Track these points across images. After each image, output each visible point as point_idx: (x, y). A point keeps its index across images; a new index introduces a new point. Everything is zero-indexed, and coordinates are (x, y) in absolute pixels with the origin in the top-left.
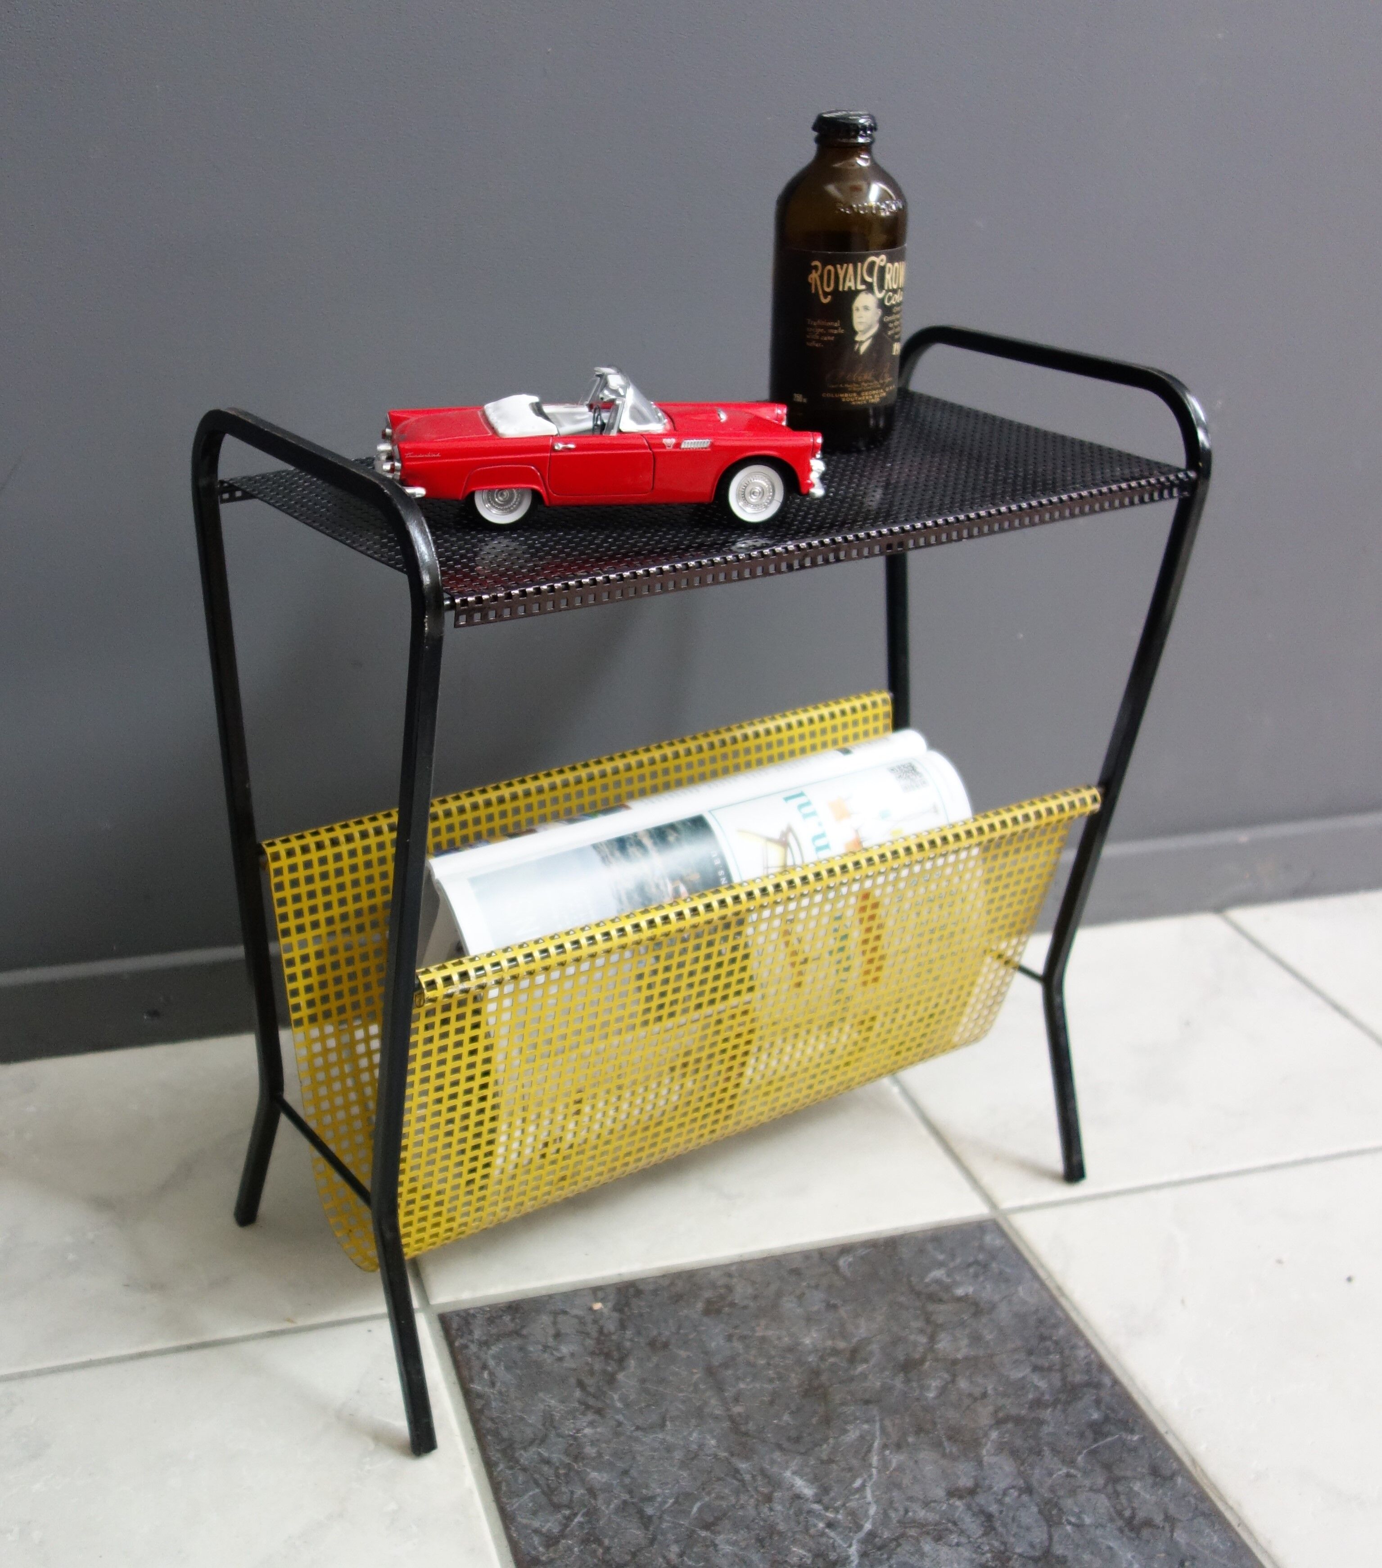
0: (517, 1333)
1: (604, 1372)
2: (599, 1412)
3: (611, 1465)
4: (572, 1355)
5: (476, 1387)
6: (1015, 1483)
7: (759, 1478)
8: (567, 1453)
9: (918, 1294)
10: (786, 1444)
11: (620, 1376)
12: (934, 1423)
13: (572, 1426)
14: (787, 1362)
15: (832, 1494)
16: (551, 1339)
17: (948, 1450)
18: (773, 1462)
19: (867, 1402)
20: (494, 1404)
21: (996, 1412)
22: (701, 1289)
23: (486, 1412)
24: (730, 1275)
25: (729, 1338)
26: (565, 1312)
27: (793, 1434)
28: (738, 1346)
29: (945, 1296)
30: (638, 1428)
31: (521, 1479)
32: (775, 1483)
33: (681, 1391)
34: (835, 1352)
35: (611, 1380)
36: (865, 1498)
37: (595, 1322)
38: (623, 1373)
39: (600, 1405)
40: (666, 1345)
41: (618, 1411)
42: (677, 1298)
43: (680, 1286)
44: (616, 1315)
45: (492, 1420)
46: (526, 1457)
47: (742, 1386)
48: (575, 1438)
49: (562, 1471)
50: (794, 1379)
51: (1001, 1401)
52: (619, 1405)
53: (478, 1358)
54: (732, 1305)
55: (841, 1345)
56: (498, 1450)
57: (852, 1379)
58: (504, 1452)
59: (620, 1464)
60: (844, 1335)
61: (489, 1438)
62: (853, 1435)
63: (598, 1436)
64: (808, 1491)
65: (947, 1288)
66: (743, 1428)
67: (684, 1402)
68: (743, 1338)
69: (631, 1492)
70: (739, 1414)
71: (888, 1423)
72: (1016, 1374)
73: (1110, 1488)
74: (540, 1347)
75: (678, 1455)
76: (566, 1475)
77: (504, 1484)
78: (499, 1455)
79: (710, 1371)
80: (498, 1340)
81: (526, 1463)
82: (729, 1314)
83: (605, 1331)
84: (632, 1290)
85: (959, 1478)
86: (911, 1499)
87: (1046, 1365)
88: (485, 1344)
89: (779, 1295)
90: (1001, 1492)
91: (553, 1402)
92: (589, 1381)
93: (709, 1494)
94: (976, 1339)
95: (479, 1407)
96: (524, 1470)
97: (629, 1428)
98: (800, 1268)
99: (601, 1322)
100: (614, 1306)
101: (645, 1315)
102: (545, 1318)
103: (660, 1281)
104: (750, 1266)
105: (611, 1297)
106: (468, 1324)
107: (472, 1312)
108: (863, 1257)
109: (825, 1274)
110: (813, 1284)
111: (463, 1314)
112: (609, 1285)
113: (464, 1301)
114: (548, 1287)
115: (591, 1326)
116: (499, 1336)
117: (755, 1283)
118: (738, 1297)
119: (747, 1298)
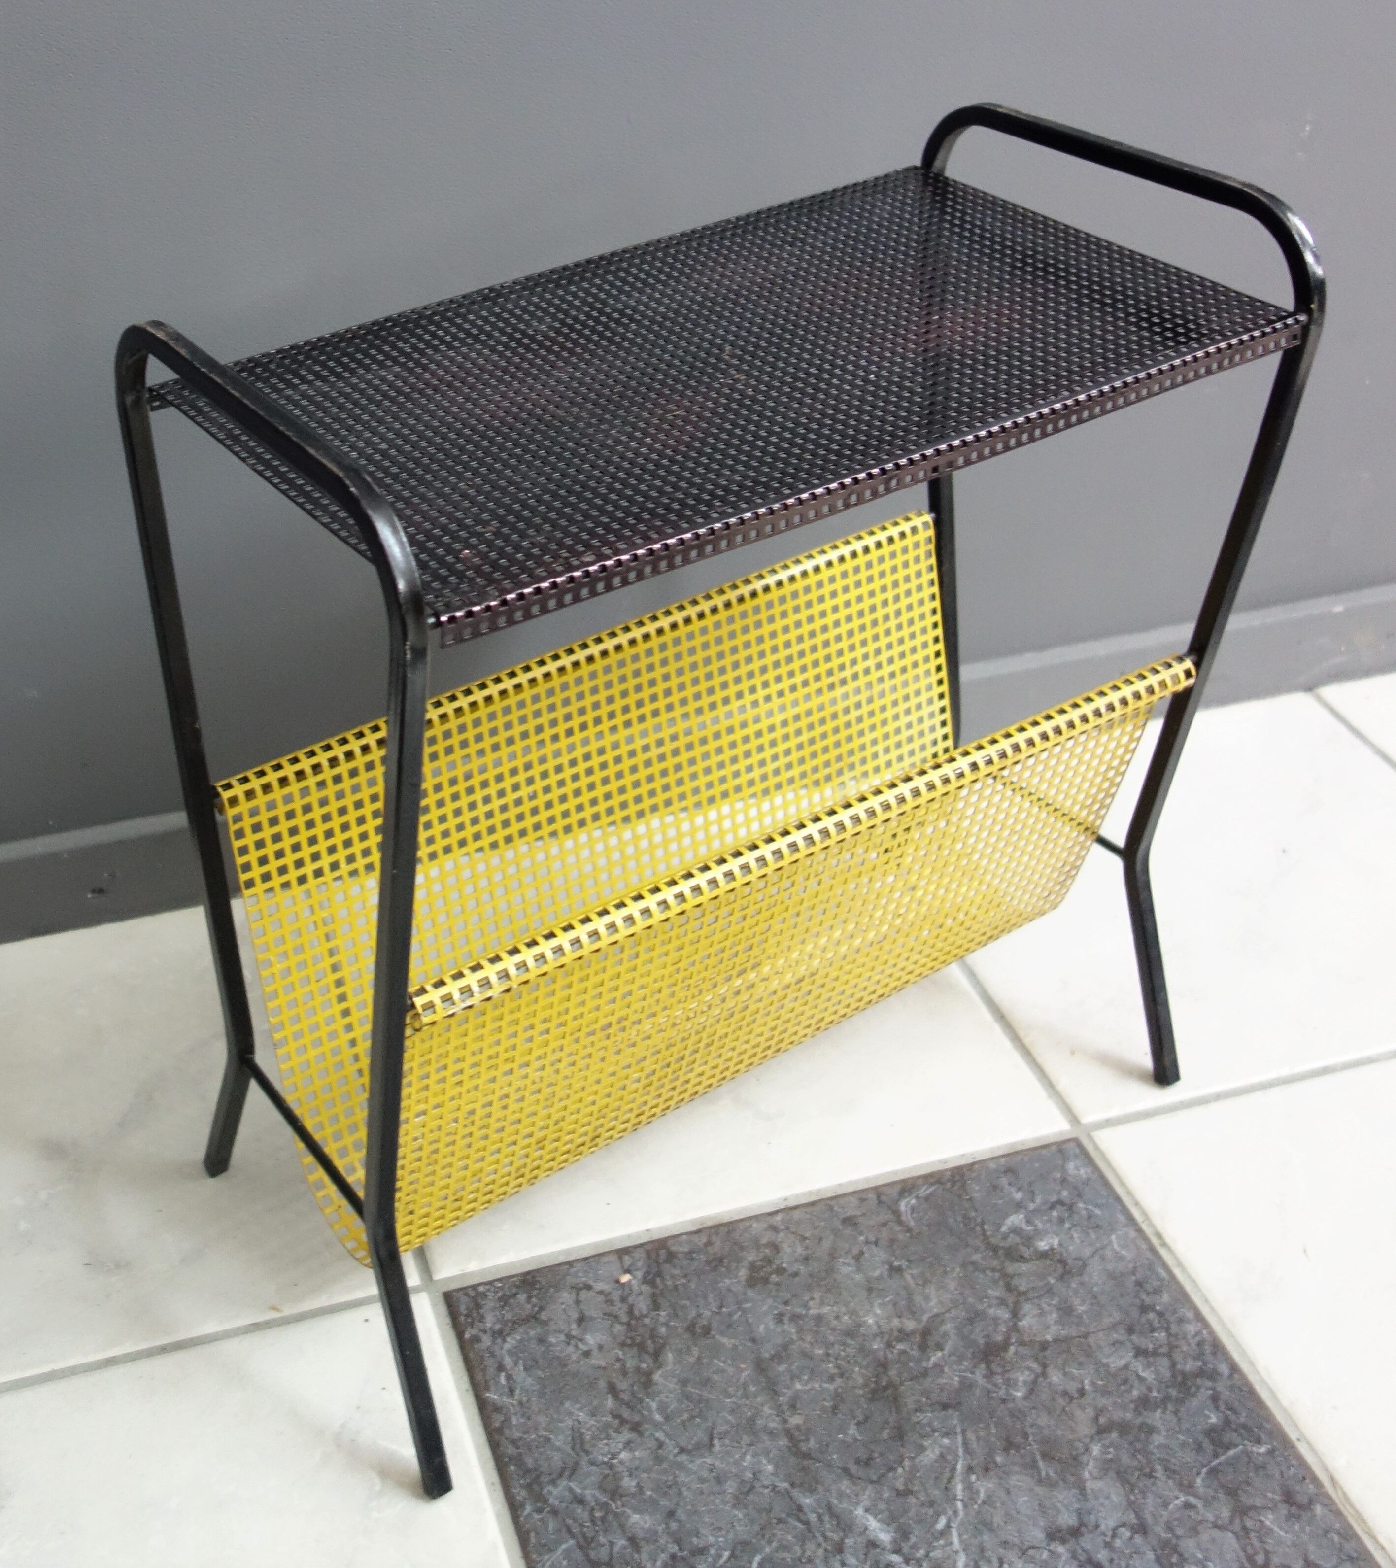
0: (535, 1318)
1: (638, 1370)
2: (636, 1428)
3: (654, 1502)
4: (600, 1347)
5: (492, 1396)
6: (1125, 1519)
7: (826, 1518)
8: (602, 1488)
9: (995, 1249)
10: (853, 1468)
11: (657, 1377)
12: (1026, 1436)
13: (606, 1449)
14: (848, 1350)
15: (913, 1539)
16: (574, 1326)
17: (1043, 1473)
18: (841, 1495)
19: (945, 1407)
20: (514, 1421)
21: (1096, 1418)
22: (742, 1248)
23: (507, 1432)
24: (774, 1229)
25: (779, 1318)
26: (589, 1287)
27: (862, 1454)
28: (791, 1329)
29: (1026, 1253)
30: (682, 1450)
31: (551, 1526)
32: (845, 1525)
33: (730, 1396)
34: (903, 1335)
35: (646, 1380)
36: (951, 1544)
37: (623, 1299)
38: (660, 1372)
39: (637, 1418)
40: (707, 1331)
41: (657, 1426)
42: (716, 1263)
43: (718, 1246)
44: (646, 1288)
45: (514, 1442)
46: (556, 1493)
47: (798, 1386)
48: (611, 1467)
49: (598, 1514)
50: (859, 1375)
51: (1103, 1401)
52: (658, 1417)
53: (492, 1355)
54: (780, 1271)
55: (910, 1325)
56: (522, 1486)
57: (925, 1374)
58: (529, 1487)
59: (664, 1502)
60: (912, 1311)
61: (512, 1468)
62: (930, 1455)
63: (637, 1462)
64: (885, 1537)
65: (1028, 1240)
66: (804, 1447)
67: (732, 1412)
68: (795, 1318)
69: (678, 1542)
70: (798, 1427)
71: (971, 1436)
72: (1116, 1362)
73: (1237, 1526)
74: (562, 1337)
75: (731, 1487)
76: (603, 1519)
77: (532, 1534)
78: (524, 1493)
79: (760, 1367)
80: (513, 1330)
81: (557, 1503)
82: (777, 1284)
83: (636, 1313)
84: (663, 1253)
85: (1059, 1512)
86: (1005, 1544)
87: (1151, 1347)
88: (499, 1334)
89: (833, 1255)
90: (1110, 1533)
91: (582, 1416)
92: (622, 1385)
93: (770, 1542)
94: (1066, 1311)
95: (497, 1424)
96: (555, 1512)
97: (671, 1448)
98: (855, 1217)
99: (631, 1300)
100: (644, 1277)
101: (681, 1289)
102: (566, 1296)
103: (695, 1239)
104: (797, 1215)
105: (640, 1264)
106: (478, 1306)
107: (481, 1289)
108: (927, 1199)
109: (885, 1224)
110: (872, 1238)
111: (472, 1293)
112: (636, 1247)
113: (471, 1274)
114: (567, 1252)
115: (619, 1305)
116: (514, 1322)
117: (805, 1239)
118: (786, 1259)
119: (797, 1261)
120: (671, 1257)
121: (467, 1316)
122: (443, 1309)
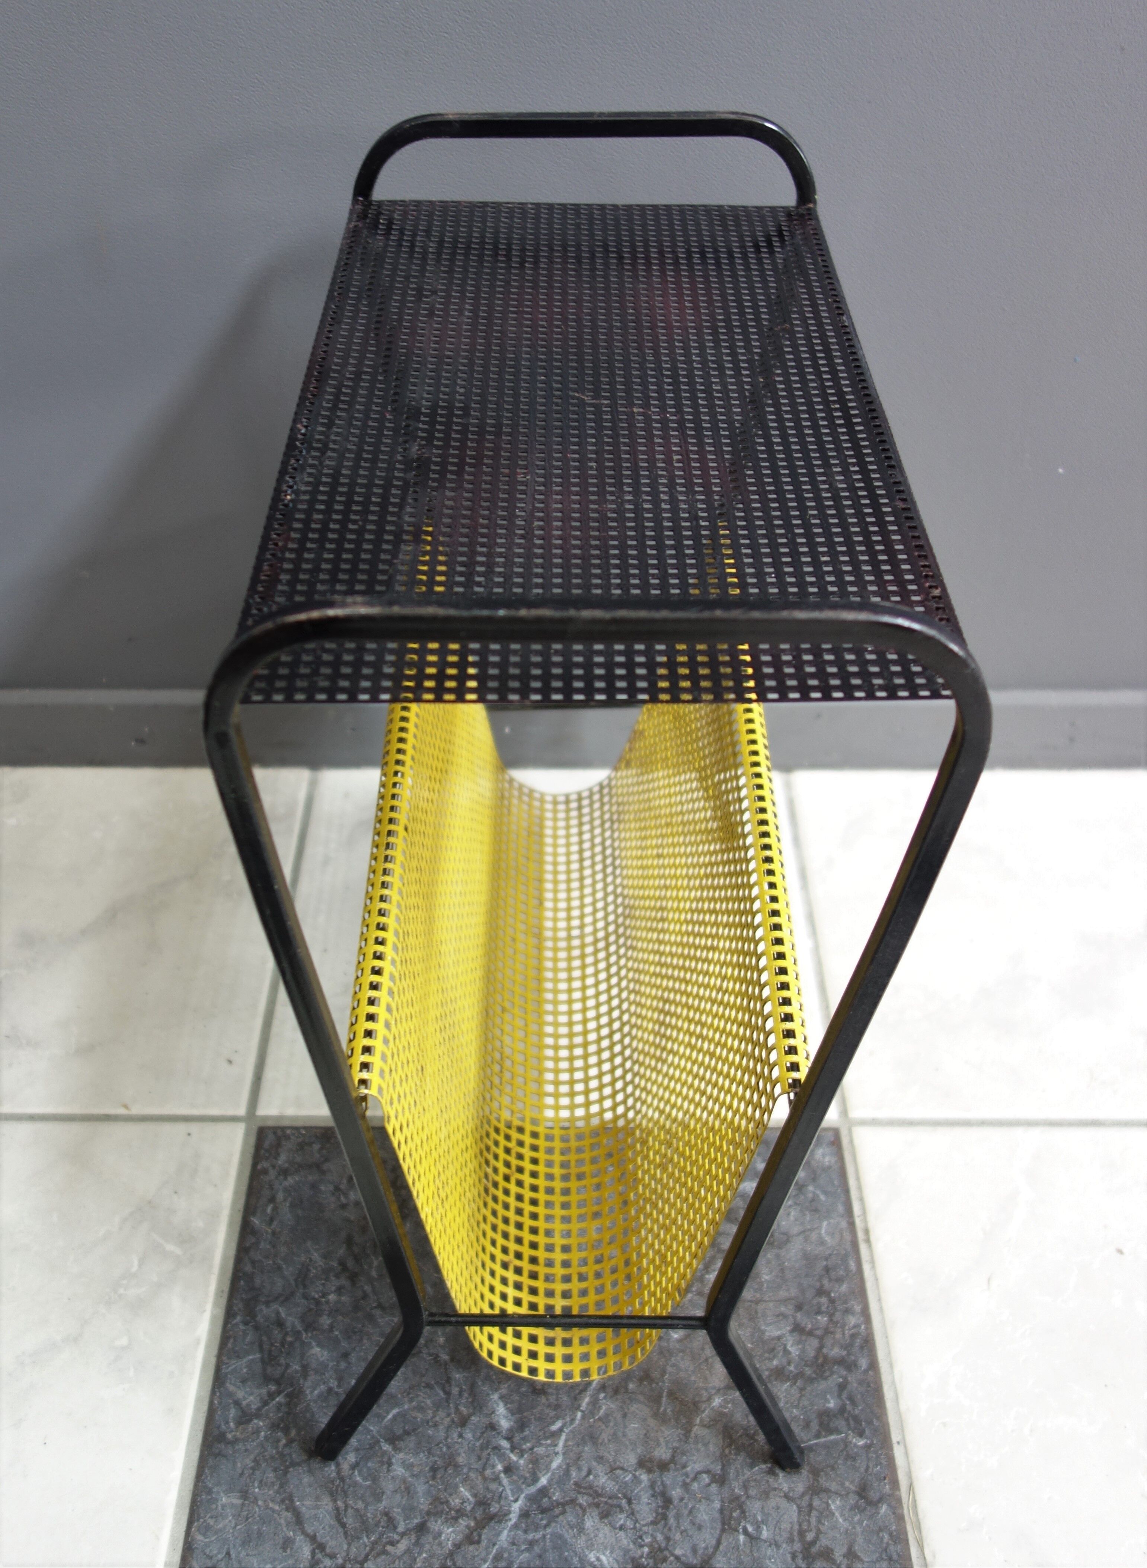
6: (712, 1468)
7: (466, 1394)
12: (664, 1373)
13: (321, 1288)
15: (525, 1432)
17: (663, 1408)
18: (487, 1379)
31: (248, 1338)
32: (478, 1404)
36: (556, 1445)
46: (265, 1312)
49: (289, 1339)
59: (344, 1344)
64: (503, 1423)
72: (772, 1331)
85: (659, 1441)
86: (601, 1459)
87: (809, 1327)
90: (693, 1475)
93: (411, 1401)
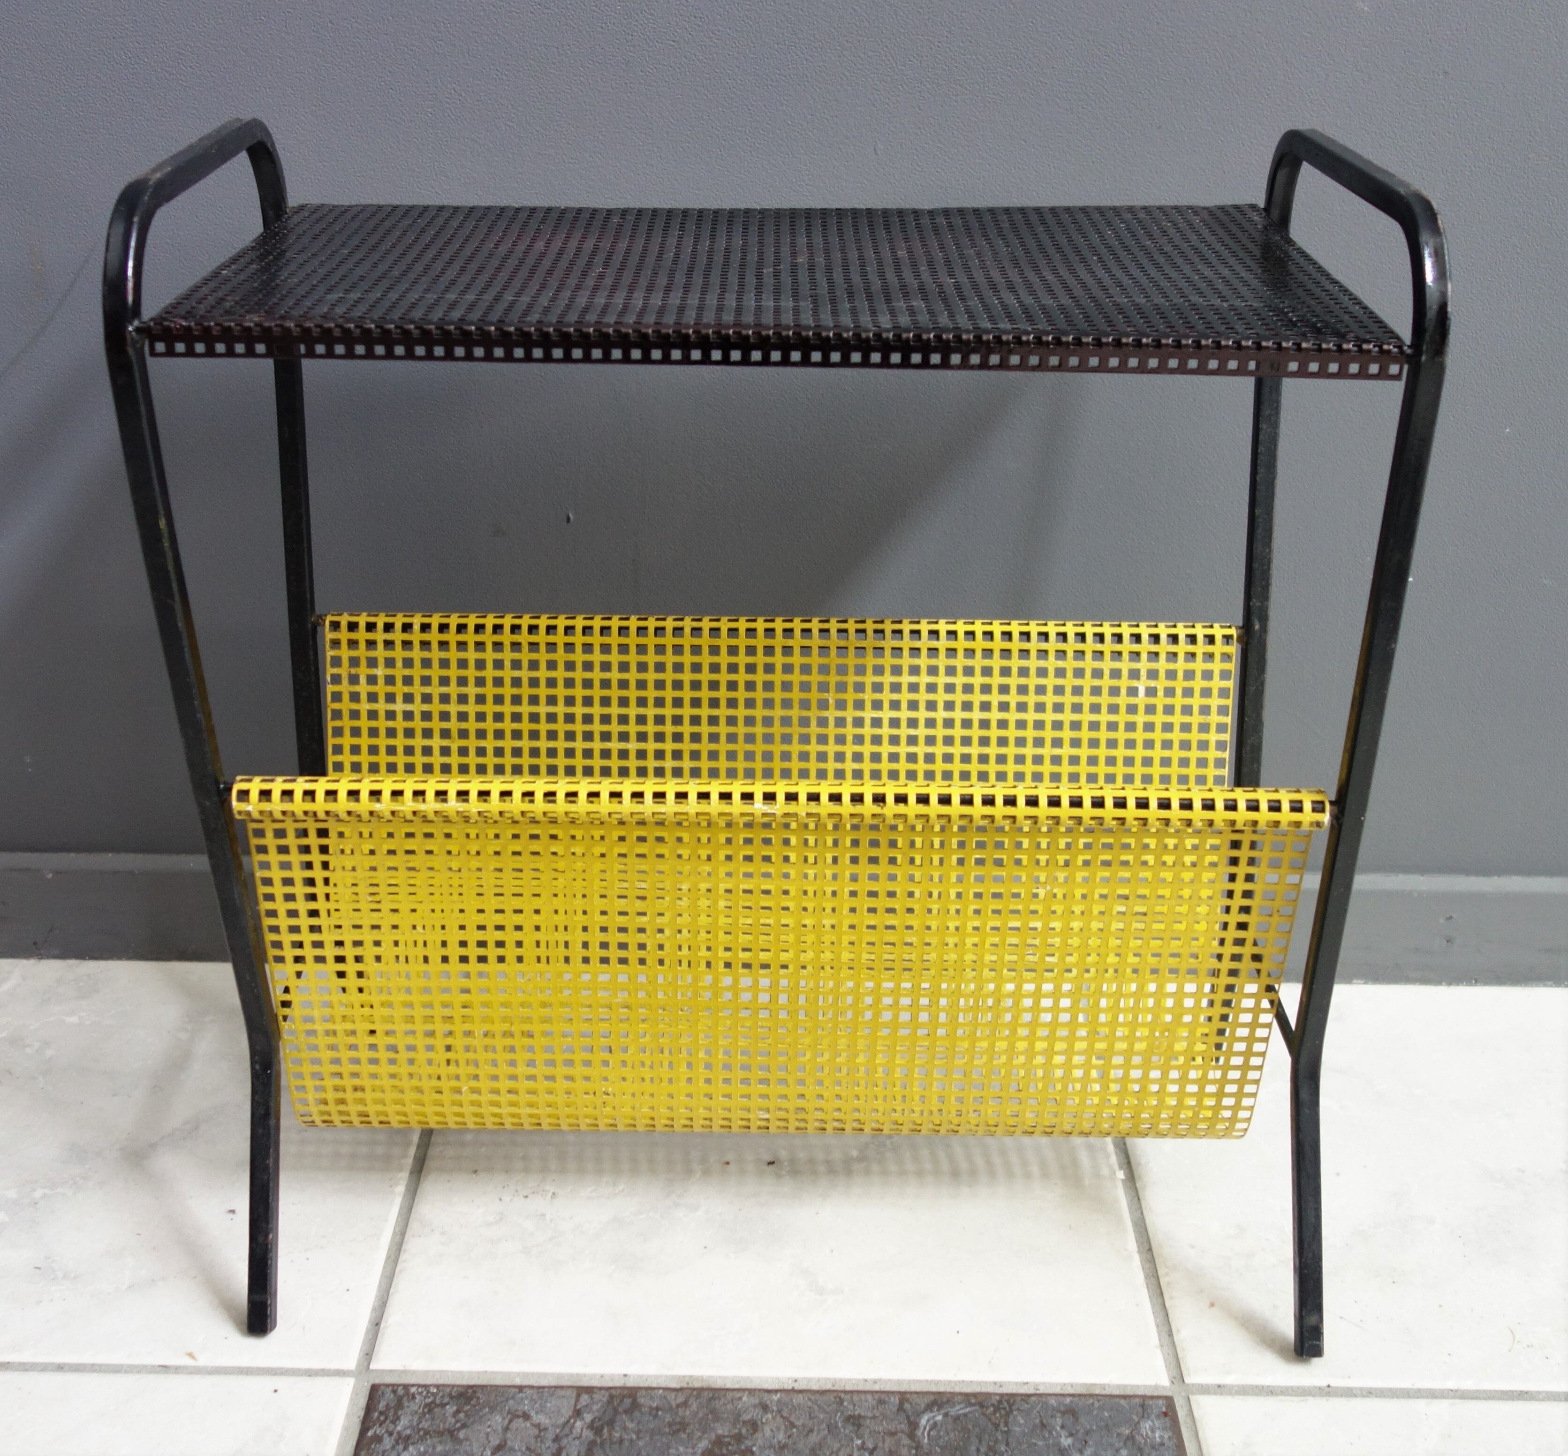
0: (452, 1433)
16: (488, 1453)
22: (717, 1419)
24: (765, 1408)
26: (526, 1416)
37: (557, 1439)
42: (679, 1427)
44: (588, 1434)
80: (423, 1438)
84: (628, 1402)
88: (404, 1441)
98: (864, 1418)
99: (564, 1442)
100: (592, 1421)
101: (626, 1443)
102: (498, 1420)
103: (671, 1396)
104: (798, 1399)
105: (595, 1407)
106: (399, 1405)
107: (413, 1390)
108: (957, 1418)
109: (892, 1434)
110: (870, 1445)
111: (400, 1391)
112: (601, 1389)
113: (414, 1373)
114: (526, 1375)
115: (549, 1443)
116: (427, 1433)
117: (793, 1425)
118: (760, 1442)
119: (771, 1447)
120: (635, 1405)
121: (381, 1413)
122: (363, 1401)
